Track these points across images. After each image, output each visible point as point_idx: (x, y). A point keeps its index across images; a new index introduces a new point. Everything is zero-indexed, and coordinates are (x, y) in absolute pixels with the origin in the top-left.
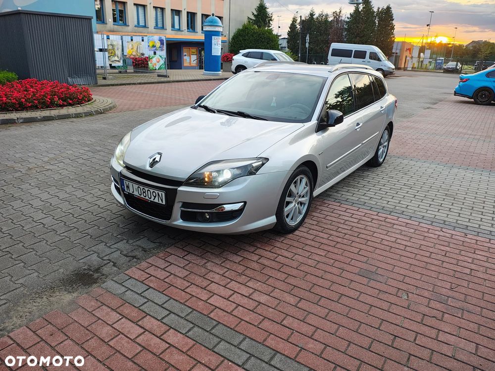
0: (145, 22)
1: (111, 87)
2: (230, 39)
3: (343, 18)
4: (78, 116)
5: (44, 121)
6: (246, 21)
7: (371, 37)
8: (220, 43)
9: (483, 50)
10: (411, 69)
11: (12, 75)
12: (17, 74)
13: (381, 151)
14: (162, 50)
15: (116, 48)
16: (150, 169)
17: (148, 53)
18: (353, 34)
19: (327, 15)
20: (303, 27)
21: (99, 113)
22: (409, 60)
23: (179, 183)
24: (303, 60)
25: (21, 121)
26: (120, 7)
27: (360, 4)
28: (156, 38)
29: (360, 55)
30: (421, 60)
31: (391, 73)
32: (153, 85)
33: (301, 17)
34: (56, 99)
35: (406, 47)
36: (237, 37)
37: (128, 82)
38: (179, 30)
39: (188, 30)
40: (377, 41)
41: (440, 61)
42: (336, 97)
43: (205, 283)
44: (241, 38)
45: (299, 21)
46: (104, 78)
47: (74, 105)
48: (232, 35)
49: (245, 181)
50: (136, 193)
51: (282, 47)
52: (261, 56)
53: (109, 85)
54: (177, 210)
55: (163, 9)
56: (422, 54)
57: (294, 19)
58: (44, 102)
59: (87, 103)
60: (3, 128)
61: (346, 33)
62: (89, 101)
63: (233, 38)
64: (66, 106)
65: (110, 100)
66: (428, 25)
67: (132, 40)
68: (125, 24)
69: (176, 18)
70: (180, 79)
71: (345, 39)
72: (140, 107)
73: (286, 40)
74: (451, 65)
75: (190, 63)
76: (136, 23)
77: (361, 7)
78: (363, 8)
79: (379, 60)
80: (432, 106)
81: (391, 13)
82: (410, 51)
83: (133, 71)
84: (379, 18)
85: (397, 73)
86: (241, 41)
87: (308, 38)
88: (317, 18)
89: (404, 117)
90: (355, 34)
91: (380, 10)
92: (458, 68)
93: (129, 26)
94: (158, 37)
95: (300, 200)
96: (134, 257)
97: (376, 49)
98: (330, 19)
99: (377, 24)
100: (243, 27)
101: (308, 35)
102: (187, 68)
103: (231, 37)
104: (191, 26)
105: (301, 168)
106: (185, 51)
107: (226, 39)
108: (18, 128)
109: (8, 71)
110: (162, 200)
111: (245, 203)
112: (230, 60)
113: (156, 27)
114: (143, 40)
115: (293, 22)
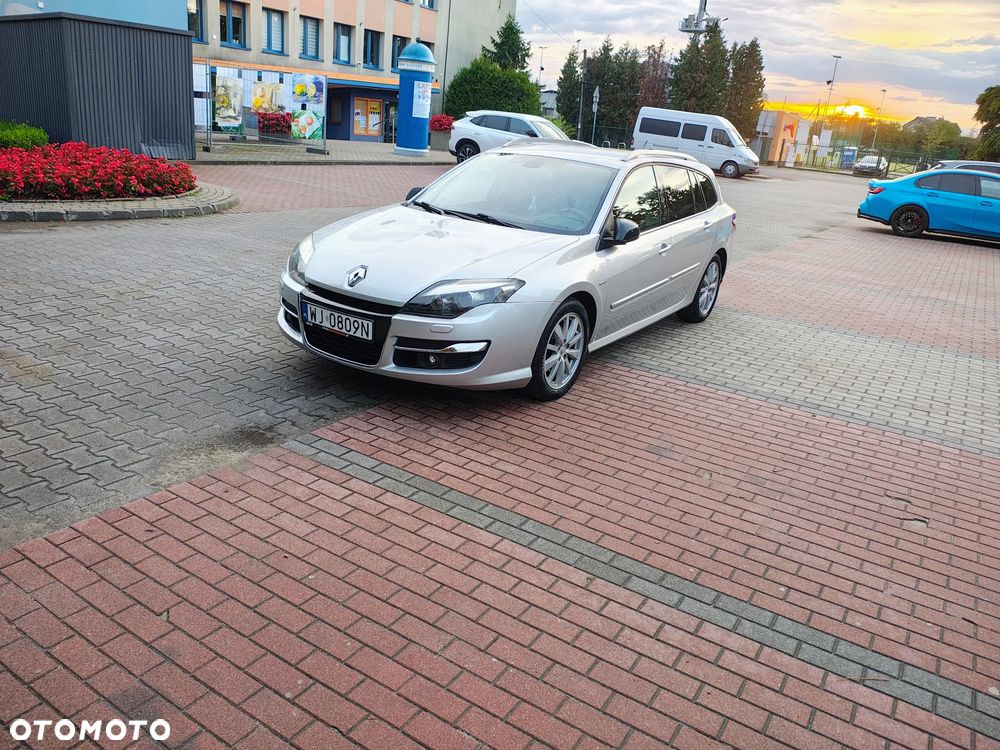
0: (283, 45)
1: (220, 166)
2: (447, 88)
3: (666, 60)
4: (173, 214)
5: (115, 219)
6: (478, 55)
7: (717, 99)
8: (429, 94)
9: (930, 137)
10: (792, 165)
11: (39, 134)
12: (47, 131)
13: (704, 296)
14: (318, 102)
15: (231, 94)
16: (349, 288)
17: (291, 106)
18: (685, 91)
19: (636, 52)
20: (588, 71)
21: (212, 211)
22: (788, 148)
23: (395, 310)
24: (586, 138)
25: (74, 217)
26: (235, 13)
27: (701, 32)
28: (308, 78)
29: (695, 133)
30: (813, 148)
31: (751, 171)
32: (300, 167)
33: (585, 51)
34: (134, 182)
35: (786, 122)
36: (461, 85)
37: (252, 159)
38: (348, 63)
39: (366, 65)
40: (730, 108)
41: (851, 153)
42: (639, 203)
43: (429, 450)
44: (468, 87)
45: (580, 59)
46: (207, 149)
47: (163, 195)
48: (450, 79)
49: (490, 310)
50: (326, 324)
51: (546, 109)
52: (506, 125)
53: (216, 163)
54: (389, 348)
55: (318, 22)
56: (815, 137)
57: (571, 54)
58: (112, 186)
59: (187, 193)
60: (44, 228)
61: (671, 88)
62: (190, 189)
63: (452, 86)
64: (151, 196)
65: (227, 191)
66: (829, 82)
67: (260, 78)
68: (243, 46)
69: (344, 40)
70: (350, 158)
71: (669, 101)
72: (283, 206)
73: (554, 96)
74: (869, 161)
75: (366, 129)
76: (264, 45)
77: (702, 39)
78: (706, 42)
79: (729, 144)
80: (815, 234)
81: (759, 55)
82: (792, 131)
83: (257, 139)
84: (735, 63)
85: (763, 170)
86: (466, 92)
87: (596, 93)
88: (617, 57)
89: (761, 249)
90: (689, 91)
91: (738, 48)
92: (881, 167)
93: (250, 50)
94: (313, 77)
95: (568, 351)
96: (321, 417)
97: (725, 124)
98: (641, 60)
99: (731, 75)
100: (473, 65)
101: (597, 88)
102: (360, 138)
103: (448, 83)
104: (372, 56)
105: (572, 303)
106: (358, 106)
107: (439, 86)
108: (71, 229)
109: (31, 125)
110: (367, 334)
111: (489, 342)
112: (446, 129)
113: (303, 56)
114: (281, 81)
115: (569, 60)
